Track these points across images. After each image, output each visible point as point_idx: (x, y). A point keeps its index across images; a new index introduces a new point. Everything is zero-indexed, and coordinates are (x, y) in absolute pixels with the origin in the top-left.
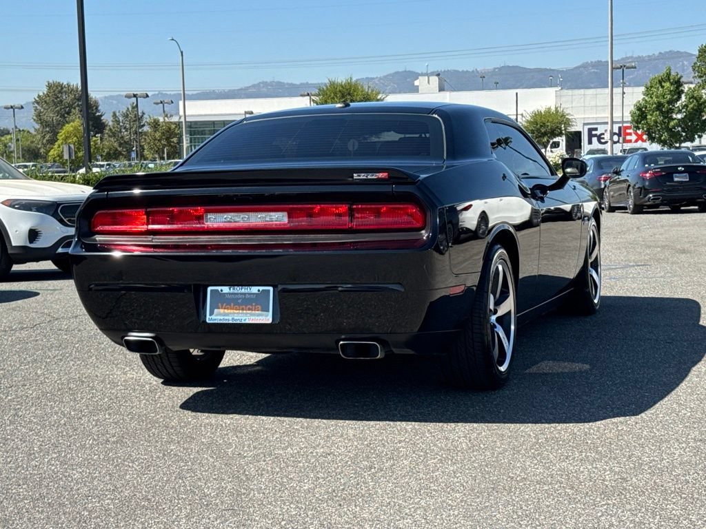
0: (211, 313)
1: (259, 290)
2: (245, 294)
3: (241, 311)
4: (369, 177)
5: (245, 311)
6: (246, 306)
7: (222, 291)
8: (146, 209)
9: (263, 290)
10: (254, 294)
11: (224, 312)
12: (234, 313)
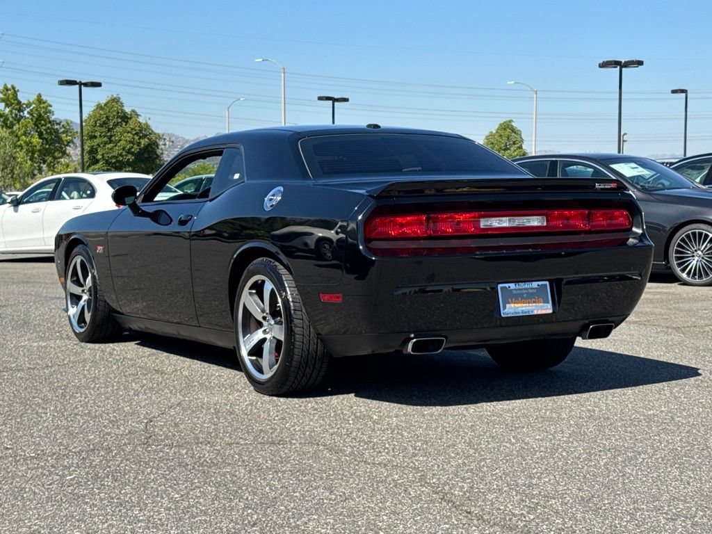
0: (505, 308)
1: (538, 285)
2: (527, 289)
3: (528, 305)
4: (606, 187)
5: (531, 305)
6: (531, 300)
7: (509, 287)
8: (428, 214)
9: (542, 285)
10: (534, 288)
11: (515, 306)
12: (522, 307)
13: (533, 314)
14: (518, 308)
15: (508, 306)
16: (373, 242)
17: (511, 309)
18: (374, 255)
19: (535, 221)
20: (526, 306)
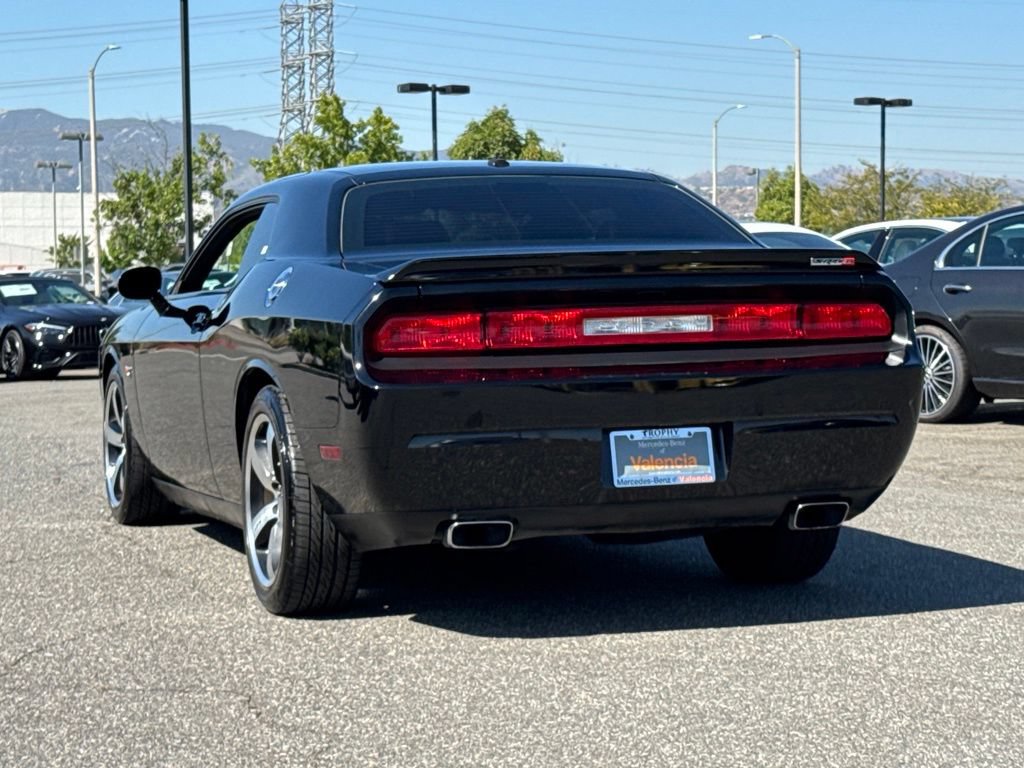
0: (621, 472)
1: (690, 434)
2: (668, 440)
3: (667, 467)
4: (832, 264)
5: (672, 467)
6: (674, 458)
7: (632, 437)
8: (484, 312)
9: (696, 434)
10: (681, 439)
11: (641, 470)
12: (656, 470)
13: (677, 483)
14: (647, 472)
15: (628, 469)
16: (385, 359)
17: (633, 474)
18: (378, 381)
19: (693, 324)
20: (664, 470)
